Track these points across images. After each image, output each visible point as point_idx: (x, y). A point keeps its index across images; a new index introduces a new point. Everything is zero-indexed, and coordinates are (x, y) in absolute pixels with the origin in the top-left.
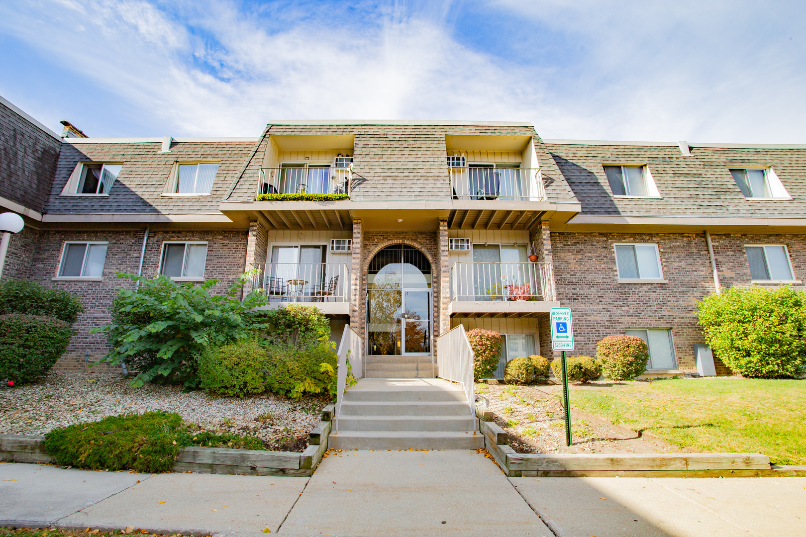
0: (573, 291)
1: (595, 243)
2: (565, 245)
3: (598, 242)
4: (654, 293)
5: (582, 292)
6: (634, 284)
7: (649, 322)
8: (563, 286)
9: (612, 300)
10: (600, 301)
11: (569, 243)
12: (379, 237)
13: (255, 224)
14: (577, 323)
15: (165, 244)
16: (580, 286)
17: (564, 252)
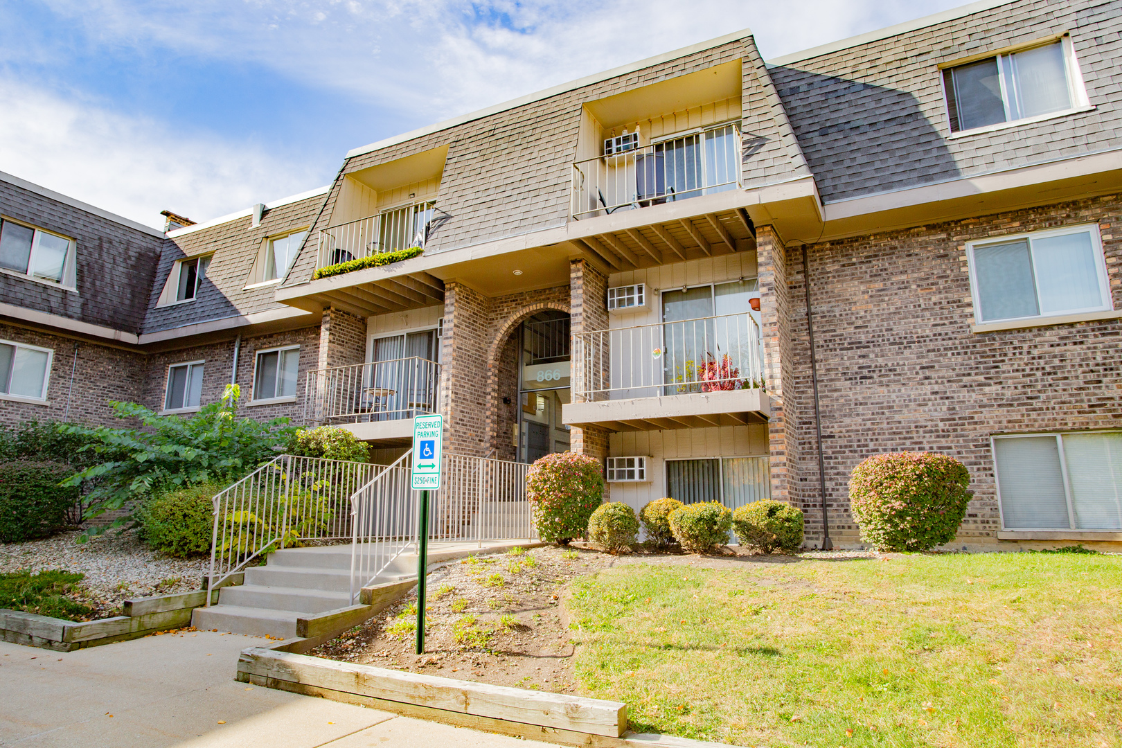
0: (861, 361)
1: (917, 251)
2: (843, 266)
3: (924, 246)
4: (1078, 347)
5: (881, 361)
6: (1019, 330)
7: (1062, 416)
8: (838, 351)
9: (957, 371)
10: (926, 378)
11: (854, 260)
12: (510, 304)
13: (329, 312)
14: (869, 429)
15: (259, 355)
16: (877, 350)
17: (843, 281)
